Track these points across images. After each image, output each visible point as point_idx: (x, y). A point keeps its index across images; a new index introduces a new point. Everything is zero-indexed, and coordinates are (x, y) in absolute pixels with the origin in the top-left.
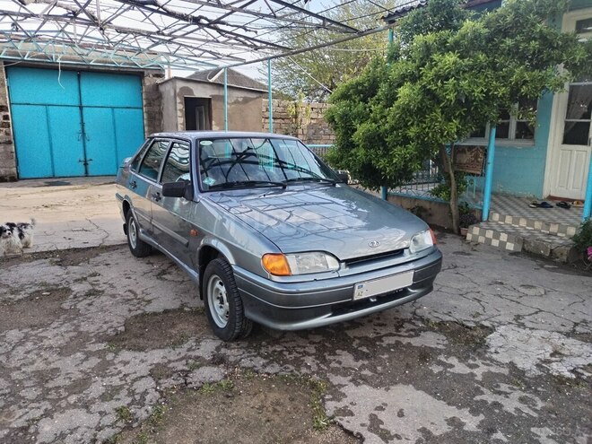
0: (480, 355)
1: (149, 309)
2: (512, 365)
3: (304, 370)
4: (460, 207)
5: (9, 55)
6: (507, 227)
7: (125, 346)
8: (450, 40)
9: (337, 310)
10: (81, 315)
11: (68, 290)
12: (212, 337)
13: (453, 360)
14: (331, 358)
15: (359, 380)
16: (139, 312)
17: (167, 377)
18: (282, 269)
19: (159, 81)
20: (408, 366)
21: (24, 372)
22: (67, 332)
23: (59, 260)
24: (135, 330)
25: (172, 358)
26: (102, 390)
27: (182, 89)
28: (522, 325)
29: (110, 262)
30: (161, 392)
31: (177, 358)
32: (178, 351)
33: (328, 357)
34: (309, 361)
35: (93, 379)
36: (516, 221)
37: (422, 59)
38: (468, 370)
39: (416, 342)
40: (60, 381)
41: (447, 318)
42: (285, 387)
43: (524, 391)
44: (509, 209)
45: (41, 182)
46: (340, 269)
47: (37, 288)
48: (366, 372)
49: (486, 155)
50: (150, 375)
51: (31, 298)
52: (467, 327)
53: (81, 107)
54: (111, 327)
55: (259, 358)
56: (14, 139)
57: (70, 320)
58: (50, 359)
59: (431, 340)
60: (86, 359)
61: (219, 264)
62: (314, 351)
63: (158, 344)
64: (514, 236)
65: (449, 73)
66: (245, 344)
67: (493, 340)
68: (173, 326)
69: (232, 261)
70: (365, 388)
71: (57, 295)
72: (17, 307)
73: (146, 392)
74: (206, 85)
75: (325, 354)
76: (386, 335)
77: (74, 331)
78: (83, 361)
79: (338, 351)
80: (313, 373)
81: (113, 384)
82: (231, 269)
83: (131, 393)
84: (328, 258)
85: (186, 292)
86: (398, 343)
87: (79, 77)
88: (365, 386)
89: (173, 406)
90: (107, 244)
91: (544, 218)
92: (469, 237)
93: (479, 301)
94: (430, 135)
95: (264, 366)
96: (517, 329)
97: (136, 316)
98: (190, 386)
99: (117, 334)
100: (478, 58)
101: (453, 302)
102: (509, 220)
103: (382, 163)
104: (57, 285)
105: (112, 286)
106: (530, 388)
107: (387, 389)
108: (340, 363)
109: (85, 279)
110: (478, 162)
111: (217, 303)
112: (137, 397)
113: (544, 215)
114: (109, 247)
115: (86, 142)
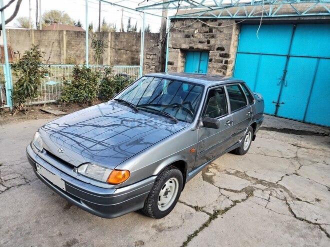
5: (240, 16)
53: (288, 57)
87: (294, 29)
115: (284, 88)
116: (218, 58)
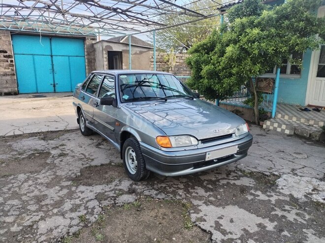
0: (273, 190)
1: (93, 164)
2: (291, 196)
3: (178, 197)
4: (260, 110)
5: (13, 28)
6: (285, 121)
7: (81, 183)
8: (256, 21)
9: (196, 166)
10: (57, 167)
11: (49, 153)
12: (127, 179)
13: (259, 193)
14: (192, 191)
15: (208, 203)
16: (88, 165)
17: (105, 200)
18: (167, 144)
19: (94, 42)
20: (234, 195)
21: (28, 196)
22: (50, 175)
23: (43, 137)
24: (86, 175)
25: (107, 190)
26: (71, 206)
27: (106, 46)
28: (296, 174)
29: (70, 139)
30: (102, 208)
31: (109, 190)
32: (109, 186)
33: (190, 190)
34: (181, 192)
35: (66, 201)
36: (290, 118)
37: (240, 31)
38: (267, 198)
39: (238, 183)
40: (48, 201)
41: (254, 170)
42: (168, 206)
43: (298, 210)
44: (287, 112)
45: (30, 96)
46: (198, 144)
47: (32, 152)
48: (212, 199)
49: (274, 83)
50: (96, 199)
51: (29, 157)
52: (266, 175)
53: (52, 56)
54: (73, 173)
55: (153, 190)
56: (16, 73)
57: (51, 169)
58: (42, 190)
59: (246, 182)
60: (61, 190)
61: (132, 141)
62: (183, 187)
63: (99, 182)
64: (289, 126)
65: (255, 39)
66: (145, 183)
67: (280, 182)
68: (106, 173)
69: (139, 139)
70: (212, 207)
71: (43, 156)
72: (22, 162)
73: (94, 208)
74: (119, 45)
75: (189, 189)
76: (222, 179)
77: (54, 175)
78: (59, 191)
79: (195, 187)
80: (183, 198)
81: (76, 203)
82: (139, 144)
83: (86, 208)
84: (192, 139)
85: (112, 155)
86: (228, 183)
87: (51, 39)
88: (211, 206)
89: (109, 215)
90: (68, 129)
91: (306, 117)
92: (264, 126)
93: (272, 161)
94: (244, 72)
95: (157, 195)
96: (293, 176)
97: (86, 167)
98: (117, 205)
99: (76, 177)
100: (271, 31)
101: (257, 161)
102: (286, 117)
103: (217, 87)
104: (43, 151)
105: (72, 151)
106: (302, 208)
107: (224, 208)
108: (197, 193)
109: (58, 147)
110: (270, 86)
111: (130, 161)
112: (90, 210)
113: (306, 115)
114: (69, 130)
115: (55, 74)
116: (3, 58)
